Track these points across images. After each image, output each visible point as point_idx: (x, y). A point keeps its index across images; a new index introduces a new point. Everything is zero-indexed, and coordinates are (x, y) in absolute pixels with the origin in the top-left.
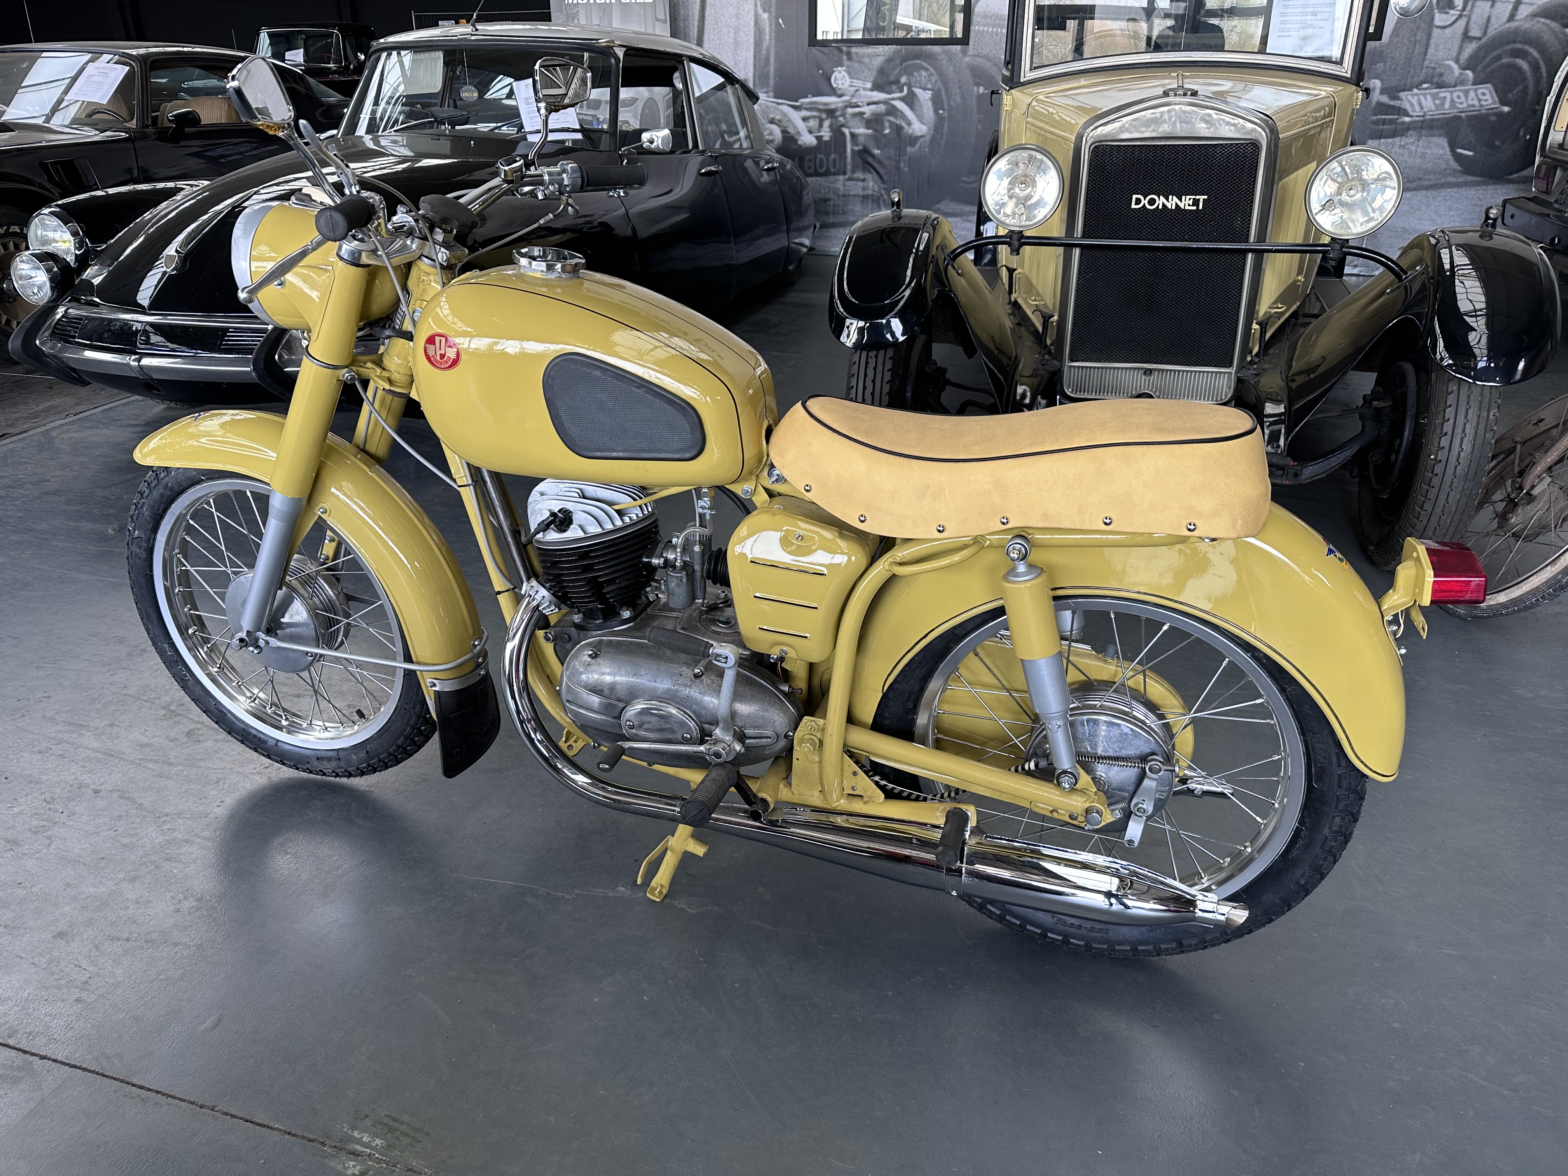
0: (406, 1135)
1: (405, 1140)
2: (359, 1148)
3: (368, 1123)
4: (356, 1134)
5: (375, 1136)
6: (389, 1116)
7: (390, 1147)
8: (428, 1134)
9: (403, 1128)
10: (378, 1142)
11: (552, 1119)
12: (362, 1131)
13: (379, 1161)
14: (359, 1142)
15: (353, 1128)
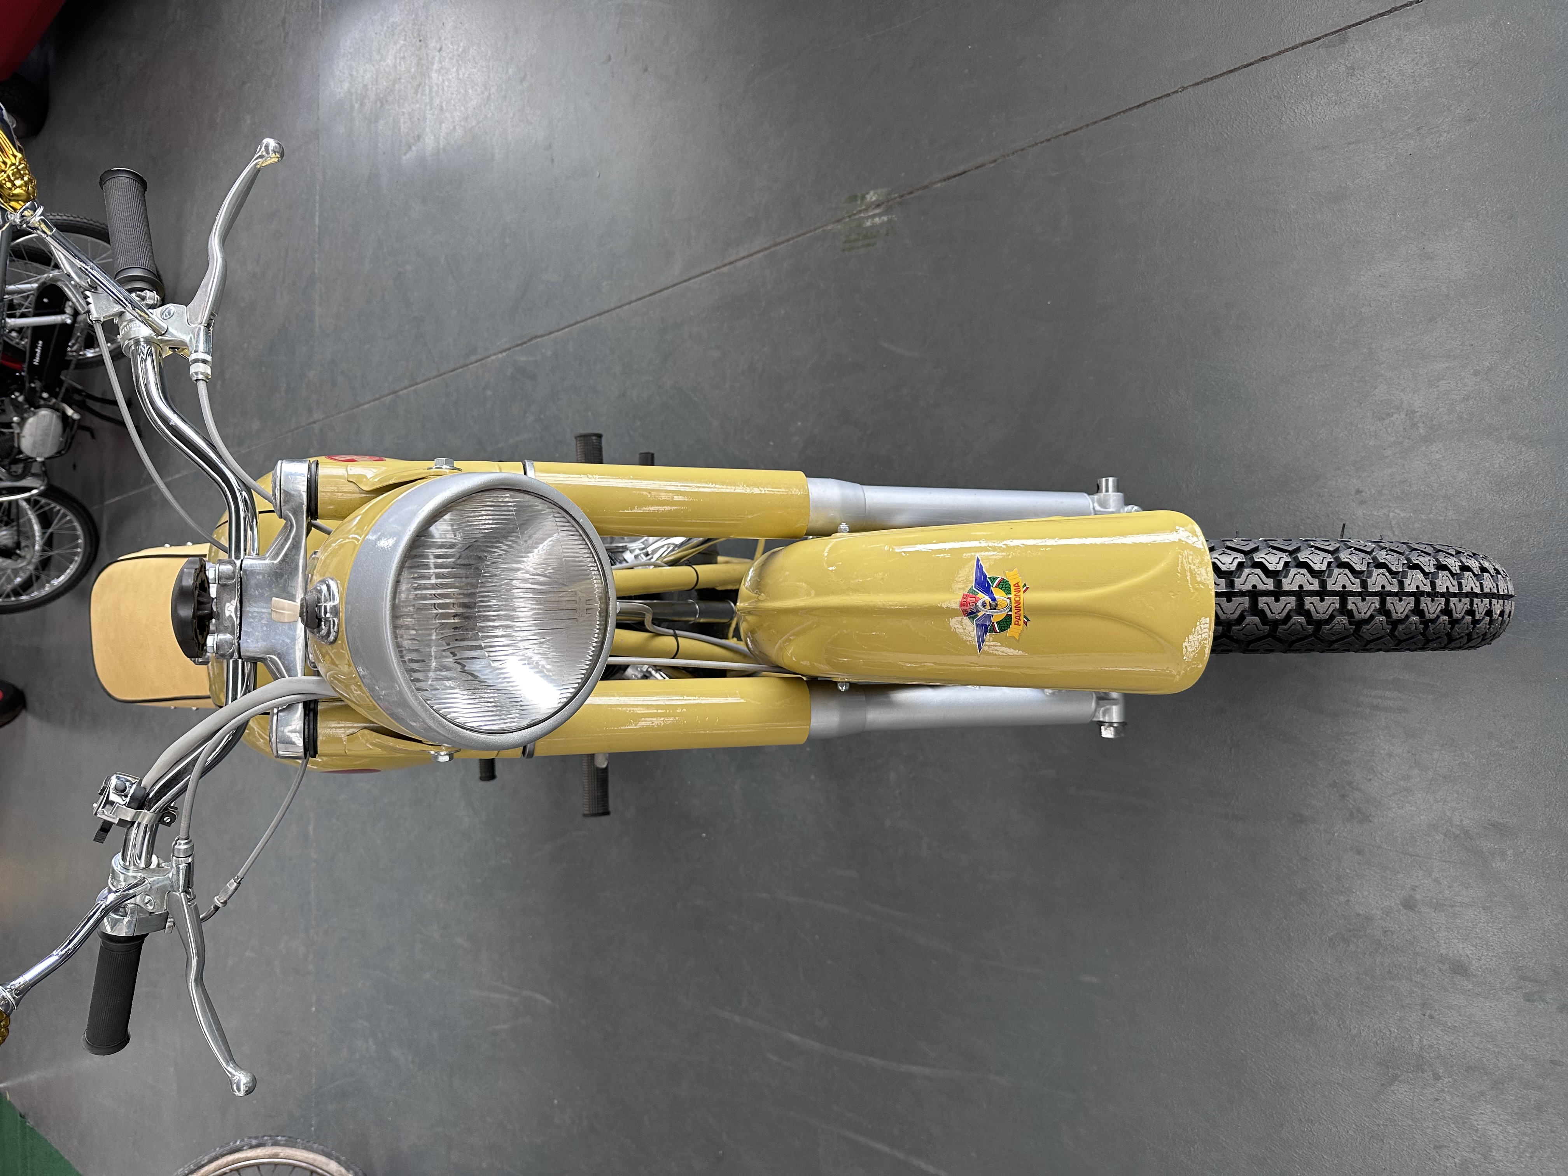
0: (856, 240)
1: (853, 237)
2: (877, 211)
3: (883, 231)
4: (885, 218)
5: (873, 226)
6: (874, 244)
7: (859, 226)
8: (844, 250)
9: (860, 244)
10: (868, 224)
11: (783, 312)
12: (882, 224)
13: (860, 212)
14: (880, 215)
15: (890, 221)
